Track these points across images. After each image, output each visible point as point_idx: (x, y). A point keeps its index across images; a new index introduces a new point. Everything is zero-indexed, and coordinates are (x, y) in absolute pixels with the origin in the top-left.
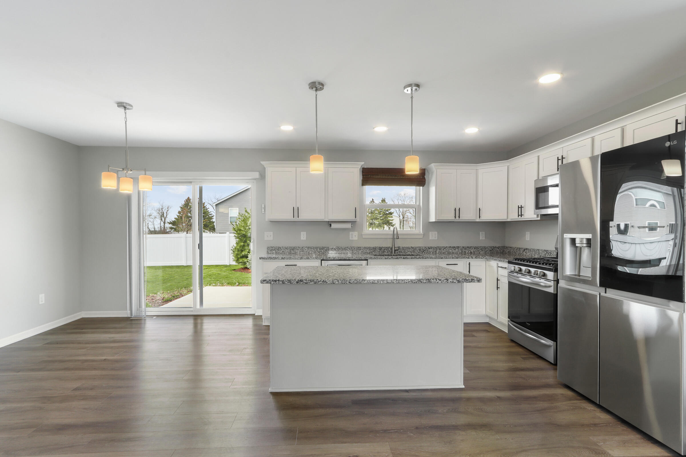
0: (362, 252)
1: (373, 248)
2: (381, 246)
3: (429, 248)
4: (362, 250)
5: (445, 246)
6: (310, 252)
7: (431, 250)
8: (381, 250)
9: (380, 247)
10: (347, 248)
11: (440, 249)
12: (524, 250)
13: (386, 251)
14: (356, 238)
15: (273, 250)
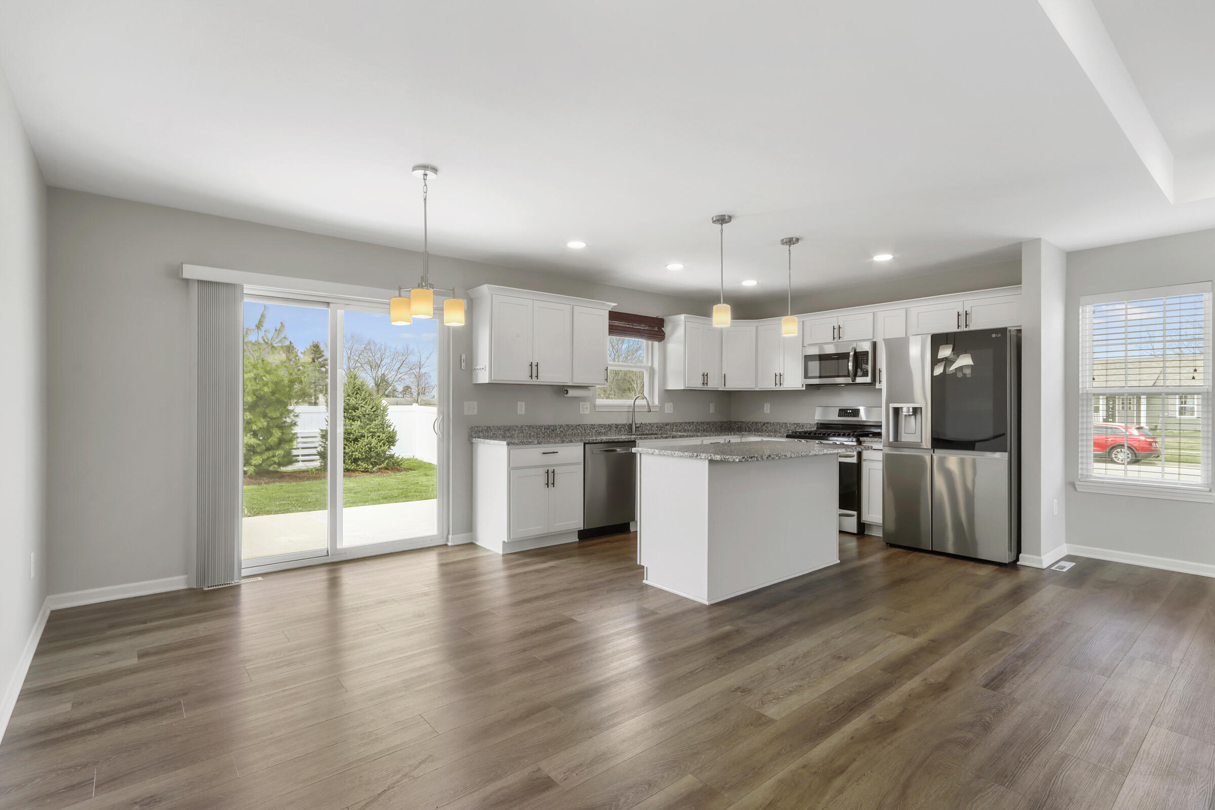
0: (596, 431)
1: (609, 425)
2: (618, 423)
3: (666, 425)
4: (596, 429)
5: (681, 421)
6: (532, 434)
7: (668, 427)
8: (617, 428)
9: (616, 424)
10: (579, 425)
11: (676, 426)
12: (764, 424)
13: (622, 429)
14: (587, 412)
15: (479, 432)
